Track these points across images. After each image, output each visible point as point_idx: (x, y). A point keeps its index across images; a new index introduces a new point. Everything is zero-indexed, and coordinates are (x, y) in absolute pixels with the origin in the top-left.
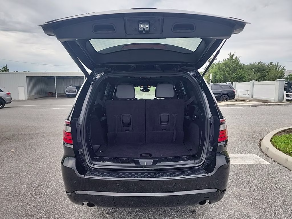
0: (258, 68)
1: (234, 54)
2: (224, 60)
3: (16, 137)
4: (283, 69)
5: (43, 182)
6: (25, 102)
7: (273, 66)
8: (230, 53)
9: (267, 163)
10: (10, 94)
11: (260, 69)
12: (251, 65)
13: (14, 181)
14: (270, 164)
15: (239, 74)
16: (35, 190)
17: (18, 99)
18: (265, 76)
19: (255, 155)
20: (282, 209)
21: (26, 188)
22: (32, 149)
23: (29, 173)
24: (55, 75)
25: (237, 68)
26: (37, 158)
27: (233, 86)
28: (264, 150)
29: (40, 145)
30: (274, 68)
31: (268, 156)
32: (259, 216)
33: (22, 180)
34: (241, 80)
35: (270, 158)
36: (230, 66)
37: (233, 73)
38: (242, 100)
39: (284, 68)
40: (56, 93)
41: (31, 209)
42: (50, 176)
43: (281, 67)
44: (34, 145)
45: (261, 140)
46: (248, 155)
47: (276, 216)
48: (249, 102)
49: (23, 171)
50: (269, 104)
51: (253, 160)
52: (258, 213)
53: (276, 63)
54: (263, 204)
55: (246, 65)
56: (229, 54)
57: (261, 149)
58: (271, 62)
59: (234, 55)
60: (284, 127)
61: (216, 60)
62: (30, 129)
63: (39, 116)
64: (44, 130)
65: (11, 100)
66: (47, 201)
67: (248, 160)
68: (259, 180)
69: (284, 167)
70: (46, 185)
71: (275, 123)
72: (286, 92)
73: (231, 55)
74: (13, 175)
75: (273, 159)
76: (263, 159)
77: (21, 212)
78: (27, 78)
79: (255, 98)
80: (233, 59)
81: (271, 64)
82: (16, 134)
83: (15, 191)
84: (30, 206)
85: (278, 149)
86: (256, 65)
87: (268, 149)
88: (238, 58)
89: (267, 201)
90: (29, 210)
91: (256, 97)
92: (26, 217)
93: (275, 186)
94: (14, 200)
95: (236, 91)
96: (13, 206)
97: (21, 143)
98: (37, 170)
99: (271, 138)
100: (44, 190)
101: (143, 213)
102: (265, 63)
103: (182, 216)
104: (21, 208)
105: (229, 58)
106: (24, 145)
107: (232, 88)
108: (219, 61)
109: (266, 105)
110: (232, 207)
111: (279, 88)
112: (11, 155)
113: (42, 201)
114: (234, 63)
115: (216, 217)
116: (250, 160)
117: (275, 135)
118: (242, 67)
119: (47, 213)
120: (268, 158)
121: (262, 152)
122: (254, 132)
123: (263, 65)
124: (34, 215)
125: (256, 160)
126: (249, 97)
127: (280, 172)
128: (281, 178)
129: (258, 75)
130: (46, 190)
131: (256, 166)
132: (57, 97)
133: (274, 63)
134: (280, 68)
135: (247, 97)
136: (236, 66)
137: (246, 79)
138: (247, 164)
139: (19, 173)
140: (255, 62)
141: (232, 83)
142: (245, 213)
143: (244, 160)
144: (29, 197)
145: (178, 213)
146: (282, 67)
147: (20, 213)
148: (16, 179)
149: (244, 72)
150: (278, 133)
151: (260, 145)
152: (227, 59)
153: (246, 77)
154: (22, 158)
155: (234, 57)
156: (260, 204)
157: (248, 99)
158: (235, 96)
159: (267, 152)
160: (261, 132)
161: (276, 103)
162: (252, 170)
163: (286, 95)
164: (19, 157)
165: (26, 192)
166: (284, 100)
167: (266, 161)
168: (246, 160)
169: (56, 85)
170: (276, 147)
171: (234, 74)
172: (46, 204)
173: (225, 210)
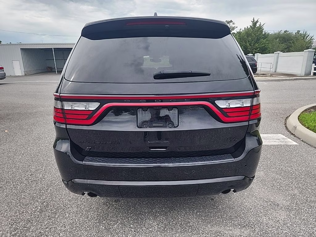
0: (284, 38)
1: (258, 20)
2: (245, 28)
3: (10, 117)
4: (311, 39)
5: (41, 167)
6: (22, 78)
7: (300, 36)
8: (254, 19)
9: (295, 143)
10: (3, 68)
11: (285, 38)
12: (276, 34)
13: (7, 165)
14: (298, 144)
15: (262, 44)
16: (31, 176)
17: (14, 75)
18: (291, 47)
19: (281, 135)
20: (314, 195)
21: (21, 173)
22: (29, 130)
23: (25, 156)
24: (53, 47)
25: (260, 37)
26: (34, 140)
27: (255, 58)
28: (290, 129)
29: (37, 125)
30: (301, 37)
31: (295, 136)
32: (288, 204)
33: (16, 164)
34: (264, 51)
35: (298, 138)
36: (253, 34)
37: (255, 43)
38: (264, 75)
39: (313, 38)
40: (56, 68)
41: (26, 198)
42: (49, 159)
43: (309, 36)
44: (31, 125)
45: (287, 118)
46: (272, 135)
47: (308, 204)
48: (272, 76)
49: (18, 154)
50: (295, 79)
51: (278, 141)
52: (287, 201)
53: (304, 32)
54: (292, 190)
55: (270, 34)
56: (253, 21)
57: (287, 128)
58: (298, 31)
59: (257, 22)
60: (313, 103)
61: (236, 28)
62: (27, 107)
63: (37, 93)
64: (43, 109)
65: (5, 75)
66: (45, 188)
67: (272, 140)
68: (286, 163)
69: (314, 148)
70: (43, 170)
71: (302, 99)
72: (314, 64)
73: (255, 21)
74: (7, 159)
75: (301, 139)
76: (290, 139)
77: (15, 200)
78: (21, 50)
79: (278, 72)
80: (256, 26)
81: (299, 33)
82: (10, 113)
83: (8, 177)
84: (25, 194)
85: (307, 128)
86: (282, 35)
87: (295, 128)
88: (262, 25)
89: (297, 186)
90: (24, 198)
91: (279, 70)
92: (20, 207)
93: (305, 170)
94: (7, 187)
95: (258, 64)
96: (5, 194)
97: (16, 123)
98: (34, 153)
99: (299, 117)
100: (41, 176)
101: (154, 201)
102: (292, 32)
103: (200, 204)
104: (15, 196)
105: (251, 25)
106: (20, 125)
107: (254, 60)
108: (240, 30)
109: (292, 79)
110: (257, 194)
111: (307, 60)
112: (5, 137)
113: (38, 188)
114: (258, 31)
115: (239, 204)
116: (275, 140)
117: (302, 112)
118: (266, 36)
119: (44, 201)
120: (296, 138)
121: (288, 131)
122: (279, 110)
123: (289, 34)
124: (30, 204)
125: (282, 140)
126: (273, 70)
127: (310, 154)
128: (311, 160)
129: (283, 46)
130: (44, 175)
131: (283, 147)
132: (57, 72)
133: (301, 32)
134: (308, 38)
135: (270, 71)
136: (260, 35)
137: (269, 51)
138: (272, 145)
139: (14, 156)
140: (281, 31)
141: (254, 55)
142: (272, 200)
143: (268, 140)
144: (24, 184)
145: (195, 201)
146: (311, 37)
147: (13, 202)
148: (10, 163)
149: (267, 42)
150: (306, 110)
151: (286, 124)
152: (250, 27)
153: (270, 48)
154: (17, 139)
155: (258, 25)
156: (289, 190)
157: (271, 74)
158: (257, 69)
159: (294, 132)
160: (287, 110)
161: (303, 78)
162: (278, 151)
163: (315, 68)
164: (14, 139)
165: (21, 178)
166: (312, 74)
167: (293, 142)
168: (271, 140)
169: (54, 58)
170: (305, 126)
171: (257, 45)
172: (44, 192)
173: (248, 197)
